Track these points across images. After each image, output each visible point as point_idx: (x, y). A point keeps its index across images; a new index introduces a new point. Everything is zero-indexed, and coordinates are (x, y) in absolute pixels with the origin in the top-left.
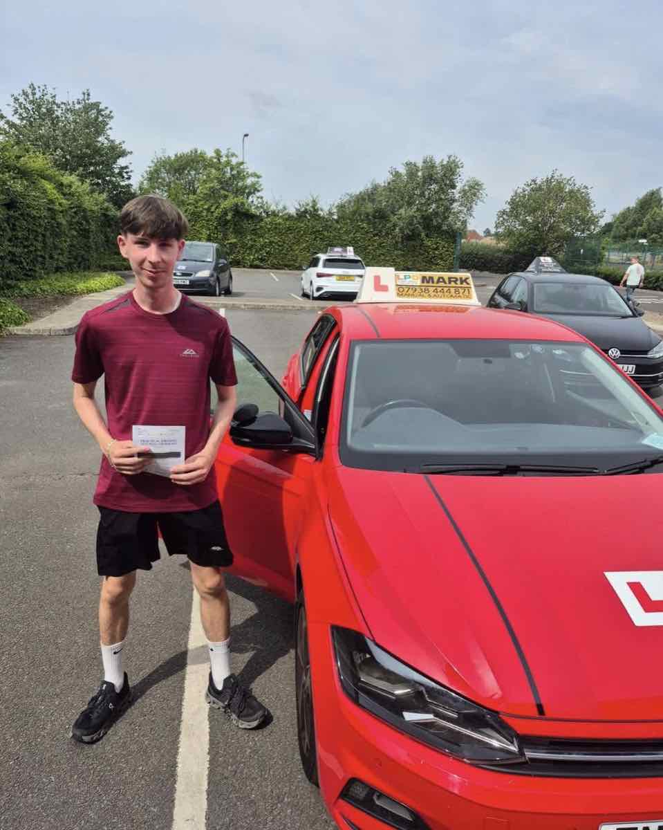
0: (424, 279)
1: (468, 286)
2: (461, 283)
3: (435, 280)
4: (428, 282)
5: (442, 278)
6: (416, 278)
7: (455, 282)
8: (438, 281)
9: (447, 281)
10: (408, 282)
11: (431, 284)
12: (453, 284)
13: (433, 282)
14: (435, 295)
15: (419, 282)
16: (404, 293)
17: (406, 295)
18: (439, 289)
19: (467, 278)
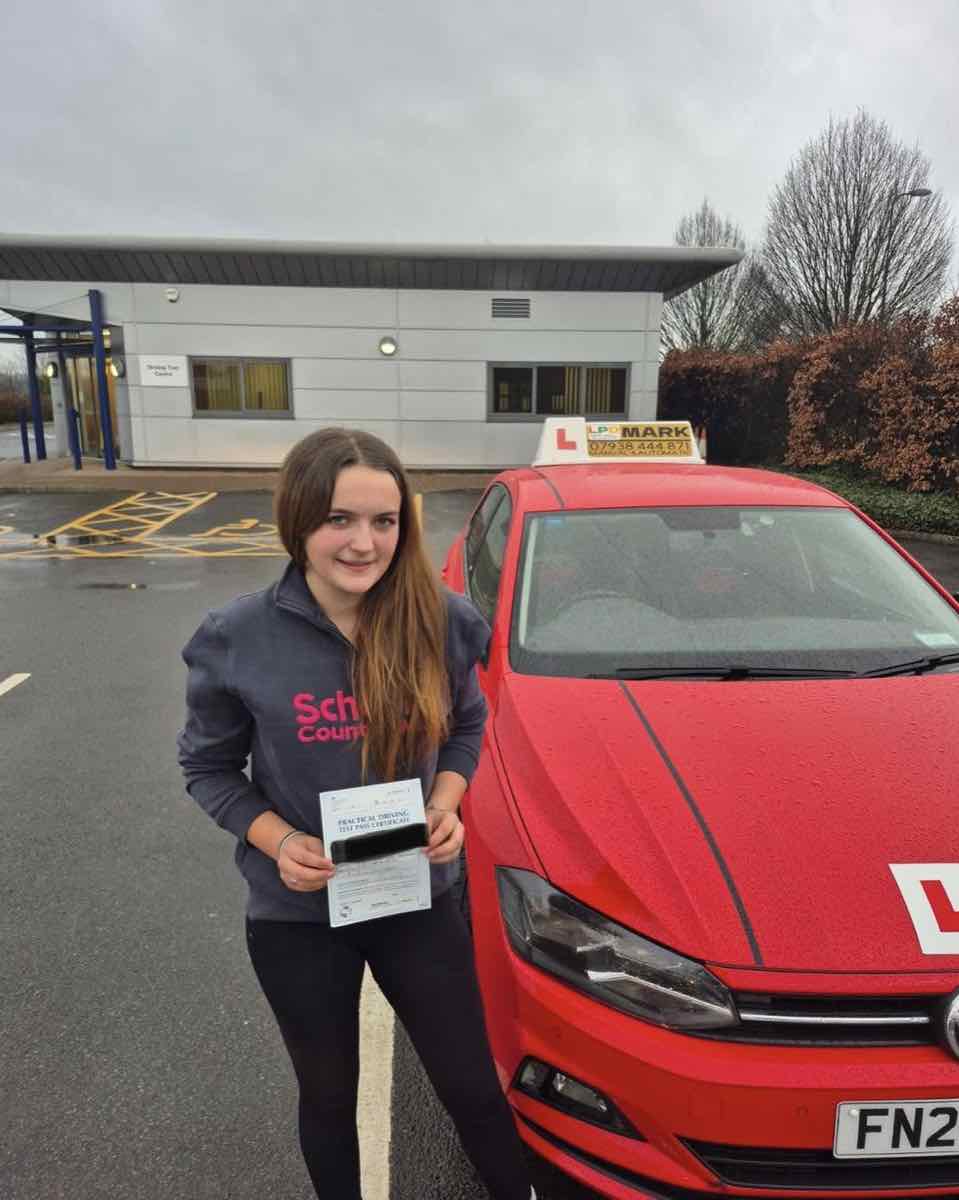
0: (625, 431)
1: (686, 438)
2: (677, 435)
3: (641, 432)
4: (631, 435)
5: (651, 429)
6: (614, 430)
7: (668, 434)
8: (645, 434)
9: (657, 432)
10: (603, 436)
11: (635, 438)
12: (665, 437)
13: (638, 435)
14: (641, 452)
15: (618, 436)
16: (598, 452)
17: (601, 453)
18: (646, 444)
19: (684, 429)
